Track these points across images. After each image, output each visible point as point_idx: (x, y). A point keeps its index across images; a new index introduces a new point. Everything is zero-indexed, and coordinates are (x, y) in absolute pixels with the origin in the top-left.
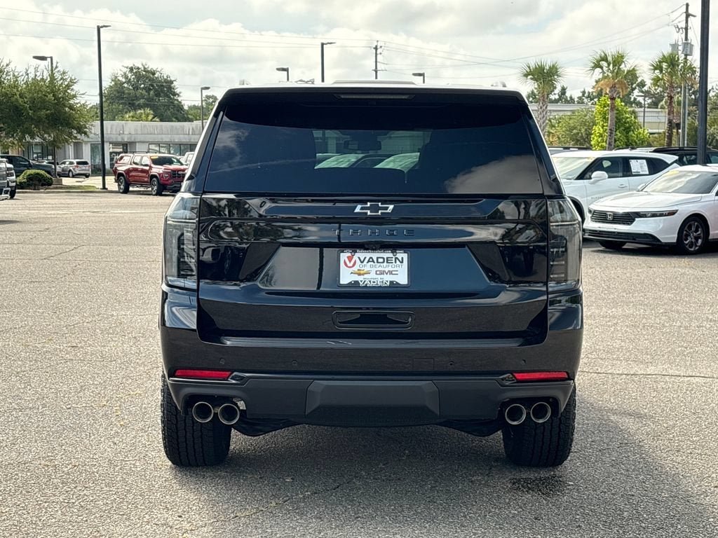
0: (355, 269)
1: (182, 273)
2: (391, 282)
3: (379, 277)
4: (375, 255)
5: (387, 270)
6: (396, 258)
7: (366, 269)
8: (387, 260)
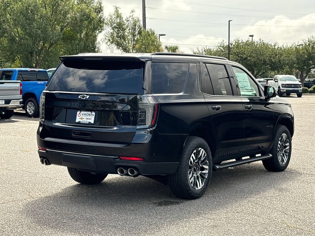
0: (80, 117)
2: (89, 122)
5: (89, 118)
6: (92, 114)
8: (89, 115)
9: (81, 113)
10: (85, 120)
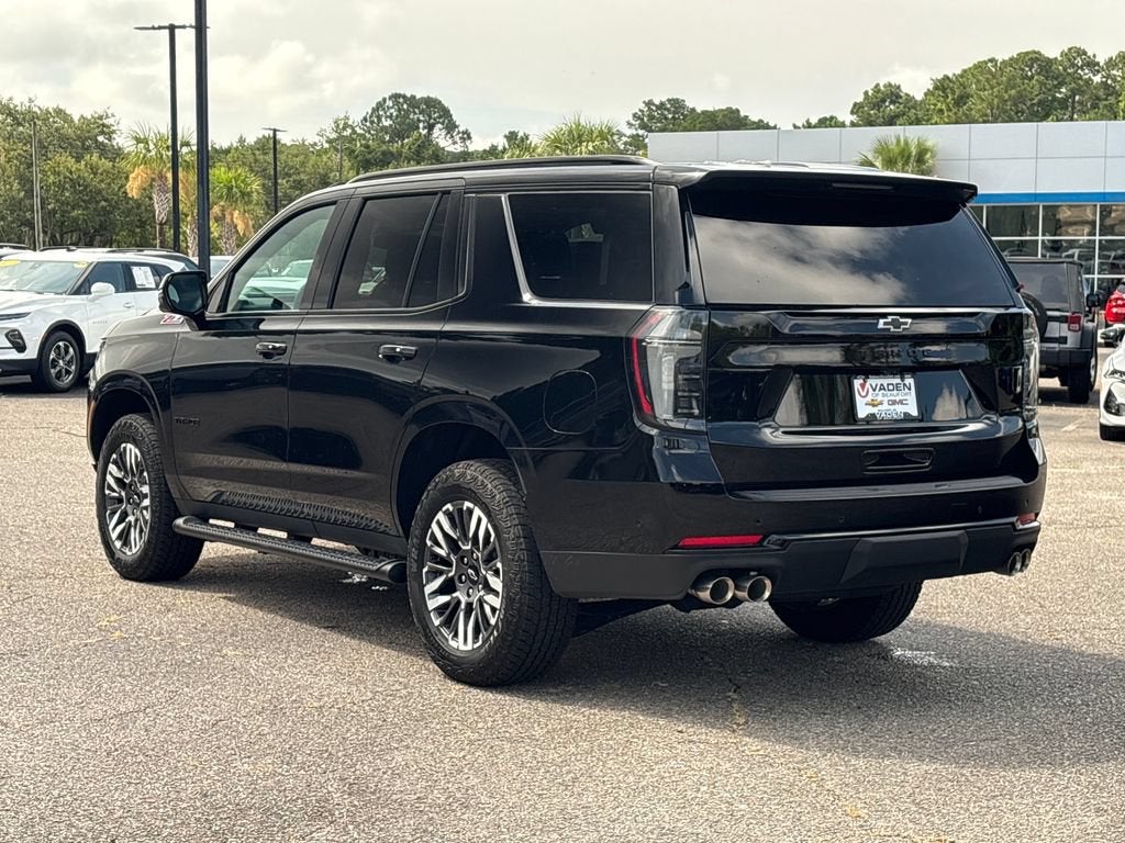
0: (869, 398)
1: (679, 411)
3: (892, 408)
4: (885, 381)
5: (897, 399)
6: (905, 385)
7: (880, 398)
8: (897, 387)
9: (868, 385)
10: (885, 406)
